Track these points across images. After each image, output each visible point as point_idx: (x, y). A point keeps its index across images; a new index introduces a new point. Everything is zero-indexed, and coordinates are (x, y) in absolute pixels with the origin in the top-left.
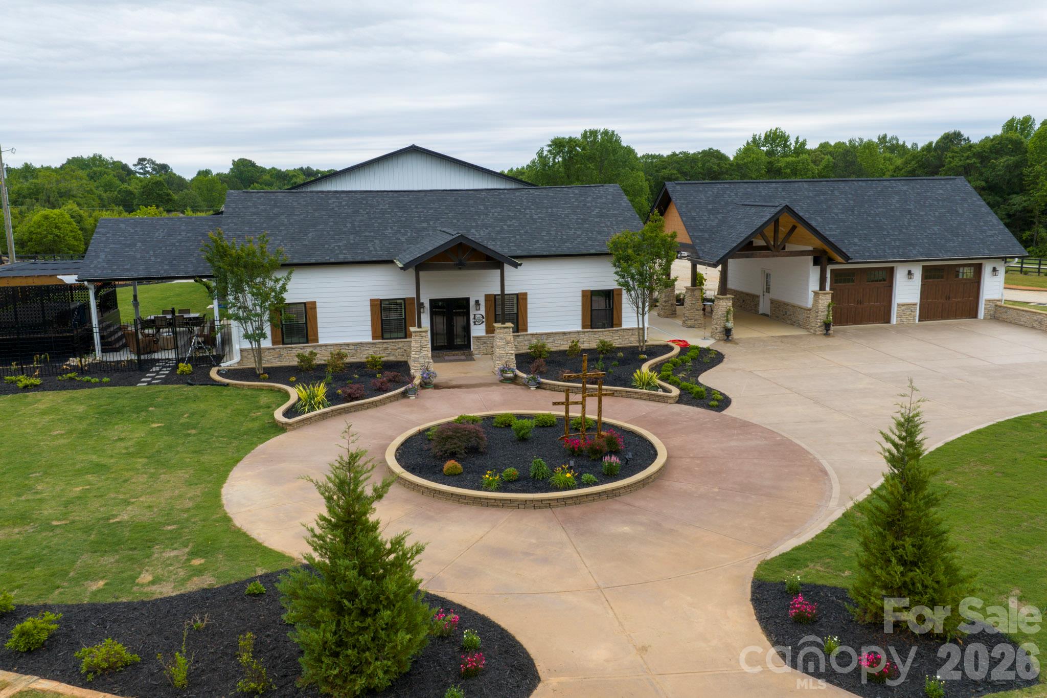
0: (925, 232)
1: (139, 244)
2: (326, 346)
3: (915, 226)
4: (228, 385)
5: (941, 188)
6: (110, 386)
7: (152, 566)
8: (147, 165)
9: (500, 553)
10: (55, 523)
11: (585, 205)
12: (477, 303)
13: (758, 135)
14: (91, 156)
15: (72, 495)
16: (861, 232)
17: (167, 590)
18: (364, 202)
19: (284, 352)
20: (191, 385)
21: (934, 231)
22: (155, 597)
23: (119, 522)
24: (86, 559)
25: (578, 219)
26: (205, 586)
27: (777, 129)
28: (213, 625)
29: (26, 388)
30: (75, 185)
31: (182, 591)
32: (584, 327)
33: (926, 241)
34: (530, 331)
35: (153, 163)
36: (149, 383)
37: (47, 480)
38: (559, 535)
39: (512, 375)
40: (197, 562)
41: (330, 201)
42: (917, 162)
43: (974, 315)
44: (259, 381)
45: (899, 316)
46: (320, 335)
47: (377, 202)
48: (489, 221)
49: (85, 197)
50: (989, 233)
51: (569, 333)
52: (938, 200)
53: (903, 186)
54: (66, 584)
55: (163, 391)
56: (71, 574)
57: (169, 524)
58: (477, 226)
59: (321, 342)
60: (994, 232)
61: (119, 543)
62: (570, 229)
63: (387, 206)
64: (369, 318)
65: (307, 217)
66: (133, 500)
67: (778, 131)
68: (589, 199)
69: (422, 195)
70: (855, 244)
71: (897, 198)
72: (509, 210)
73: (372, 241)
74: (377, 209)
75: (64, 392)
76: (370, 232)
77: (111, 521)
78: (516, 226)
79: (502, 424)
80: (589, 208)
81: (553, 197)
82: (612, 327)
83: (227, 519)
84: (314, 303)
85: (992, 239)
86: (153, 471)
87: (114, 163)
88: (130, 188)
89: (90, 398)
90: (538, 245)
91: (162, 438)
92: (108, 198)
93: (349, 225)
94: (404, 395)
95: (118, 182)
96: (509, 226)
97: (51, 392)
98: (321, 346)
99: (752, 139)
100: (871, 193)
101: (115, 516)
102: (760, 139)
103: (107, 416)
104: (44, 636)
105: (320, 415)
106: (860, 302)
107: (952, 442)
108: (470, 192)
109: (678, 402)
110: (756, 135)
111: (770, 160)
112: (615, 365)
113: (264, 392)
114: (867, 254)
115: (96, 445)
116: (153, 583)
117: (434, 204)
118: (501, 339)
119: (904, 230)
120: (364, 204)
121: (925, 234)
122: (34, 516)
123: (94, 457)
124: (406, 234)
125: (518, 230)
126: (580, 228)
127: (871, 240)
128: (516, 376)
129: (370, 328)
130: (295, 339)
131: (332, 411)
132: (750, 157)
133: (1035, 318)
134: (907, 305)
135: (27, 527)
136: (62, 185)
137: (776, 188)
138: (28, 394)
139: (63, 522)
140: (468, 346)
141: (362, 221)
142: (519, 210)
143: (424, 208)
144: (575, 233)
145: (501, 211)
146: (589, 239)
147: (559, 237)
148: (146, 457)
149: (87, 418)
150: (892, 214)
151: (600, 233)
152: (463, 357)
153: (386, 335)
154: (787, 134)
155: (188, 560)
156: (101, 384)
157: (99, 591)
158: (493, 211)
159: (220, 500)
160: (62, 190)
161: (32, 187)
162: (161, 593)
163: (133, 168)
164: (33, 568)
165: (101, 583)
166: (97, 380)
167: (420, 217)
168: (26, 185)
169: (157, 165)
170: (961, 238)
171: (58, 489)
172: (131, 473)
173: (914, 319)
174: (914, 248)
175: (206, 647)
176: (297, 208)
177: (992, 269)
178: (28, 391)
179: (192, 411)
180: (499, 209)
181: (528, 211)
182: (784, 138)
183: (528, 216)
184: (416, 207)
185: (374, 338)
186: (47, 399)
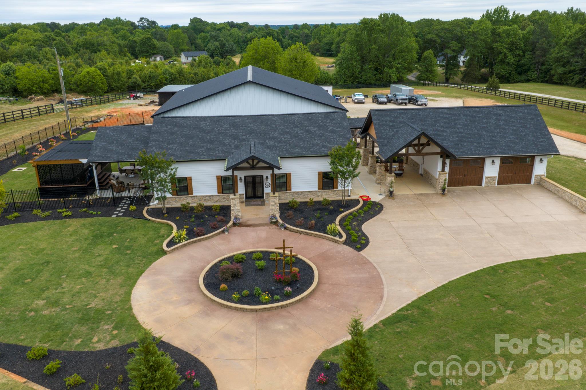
0: (505, 139)
1: (115, 142)
2: (196, 196)
3: (500, 136)
4: (149, 220)
5: (521, 112)
6: (101, 216)
7: (98, 333)
8: (145, 22)
9: (227, 337)
10: (67, 307)
11: (325, 125)
12: (267, 177)
13: (490, 10)
14: (115, 18)
15: (76, 290)
16: (469, 139)
17: (101, 346)
18: (218, 123)
19: (178, 199)
20: (134, 218)
21: (510, 138)
22: (98, 349)
23: (90, 308)
24: (76, 327)
25: (320, 133)
26: (115, 346)
27: (501, 6)
28: (113, 367)
29: (66, 217)
30: (106, 39)
31: (107, 348)
32: (319, 189)
33: (504, 145)
34: (292, 191)
35: (148, 20)
36: (118, 216)
37: (67, 280)
38: (253, 328)
39: (275, 220)
40: (115, 332)
41: (202, 123)
42: (582, 33)
43: (529, 181)
44: (163, 219)
45: (486, 183)
46: (194, 192)
47: (224, 123)
48: (276, 135)
49: (111, 46)
50: (541, 140)
51: (312, 192)
52: (517, 119)
53: (500, 110)
54: (67, 340)
55: (121, 222)
56: (70, 335)
57: (108, 310)
58: (269, 138)
59: (194, 195)
60: (544, 139)
61: (89, 320)
62: (315, 140)
63: (228, 126)
64: (216, 184)
65: (189, 132)
66: (98, 295)
67: (502, 8)
68: (328, 121)
69: (246, 118)
70: (464, 147)
71: (494, 118)
72: (287, 128)
73: (218, 147)
74: (223, 127)
75: (81, 219)
76: (218, 142)
77: (88, 307)
78: (289, 138)
79: (255, 258)
80: (327, 126)
81: (310, 120)
82: (333, 189)
83: (131, 309)
84: (191, 177)
85: (541, 143)
86: (108, 277)
87: (127, 22)
88: (135, 39)
89: (92, 224)
90: (297, 150)
91: (115, 256)
92: (123, 44)
93: (208, 138)
94: (223, 232)
95: (129, 34)
96: (285, 138)
97: (76, 219)
98: (194, 196)
99: (486, 13)
100: (481, 115)
101: (89, 304)
102: (491, 13)
103: (97, 238)
104: (55, 370)
105: (182, 245)
106: (466, 175)
107: (453, 281)
108: (270, 116)
109: (344, 244)
110: (489, 10)
111: (494, 27)
112: (326, 215)
113: (164, 225)
114: (470, 153)
115: (89, 259)
116: (97, 342)
117: (251, 124)
118: (272, 201)
119: (493, 138)
120: (217, 124)
121: (505, 141)
122: (60, 302)
123: (87, 266)
124: (234, 143)
125: (289, 141)
126: (320, 139)
127: (473, 144)
128: (277, 221)
129: (216, 189)
130: (182, 193)
131: (188, 243)
132: (482, 26)
133: (556, 189)
134: (491, 177)
135: (57, 308)
136: (99, 39)
137: (429, 113)
138: (66, 220)
139: (70, 306)
140: (263, 197)
141: (215, 135)
142: (292, 128)
143: (246, 127)
144: (317, 143)
145: (283, 129)
146: (323, 146)
147: (308, 145)
148: (107, 268)
149: (88, 240)
150: (489, 128)
151: (329, 143)
152: (260, 203)
153: (224, 192)
154: (508, 10)
155: (112, 331)
156: (97, 215)
157: (78, 345)
158: (279, 128)
159: (131, 297)
160: (99, 42)
161: (84, 41)
162: (99, 347)
163: (137, 23)
164: (57, 331)
165: (80, 340)
166: (95, 213)
167: (243, 132)
168: (81, 39)
169: (150, 21)
170: (524, 143)
171: (71, 286)
172: (100, 278)
173: (495, 184)
174: (496, 149)
175: (108, 377)
176: (186, 127)
177: (540, 159)
178: (67, 218)
179: (131, 237)
180: (282, 127)
181: (296, 129)
182: (506, 12)
183: (296, 132)
184: (242, 127)
185: (218, 193)
186: (74, 224)
